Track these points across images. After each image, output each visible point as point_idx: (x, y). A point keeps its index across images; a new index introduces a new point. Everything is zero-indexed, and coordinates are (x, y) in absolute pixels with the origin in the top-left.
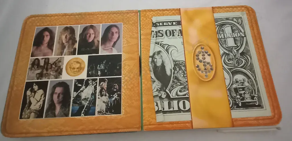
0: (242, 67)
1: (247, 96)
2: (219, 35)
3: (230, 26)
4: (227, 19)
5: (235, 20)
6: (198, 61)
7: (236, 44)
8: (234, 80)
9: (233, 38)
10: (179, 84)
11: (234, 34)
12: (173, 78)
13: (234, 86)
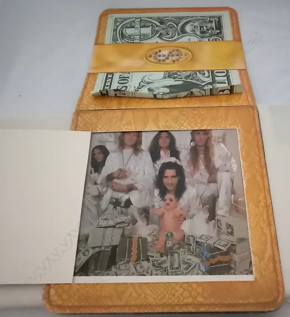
0: (177, 26)
1: (209, 25)
2: (135, 40)
3: (125, 29)
4: (115, 30)
5: (118, 24)
6: (166, 60)
7: (149, 27)
8: (192, 33)
9: (141, 28)
10: (194, 75)
11: (135, 27)
12: (187, 79)
13: (198, 33)
